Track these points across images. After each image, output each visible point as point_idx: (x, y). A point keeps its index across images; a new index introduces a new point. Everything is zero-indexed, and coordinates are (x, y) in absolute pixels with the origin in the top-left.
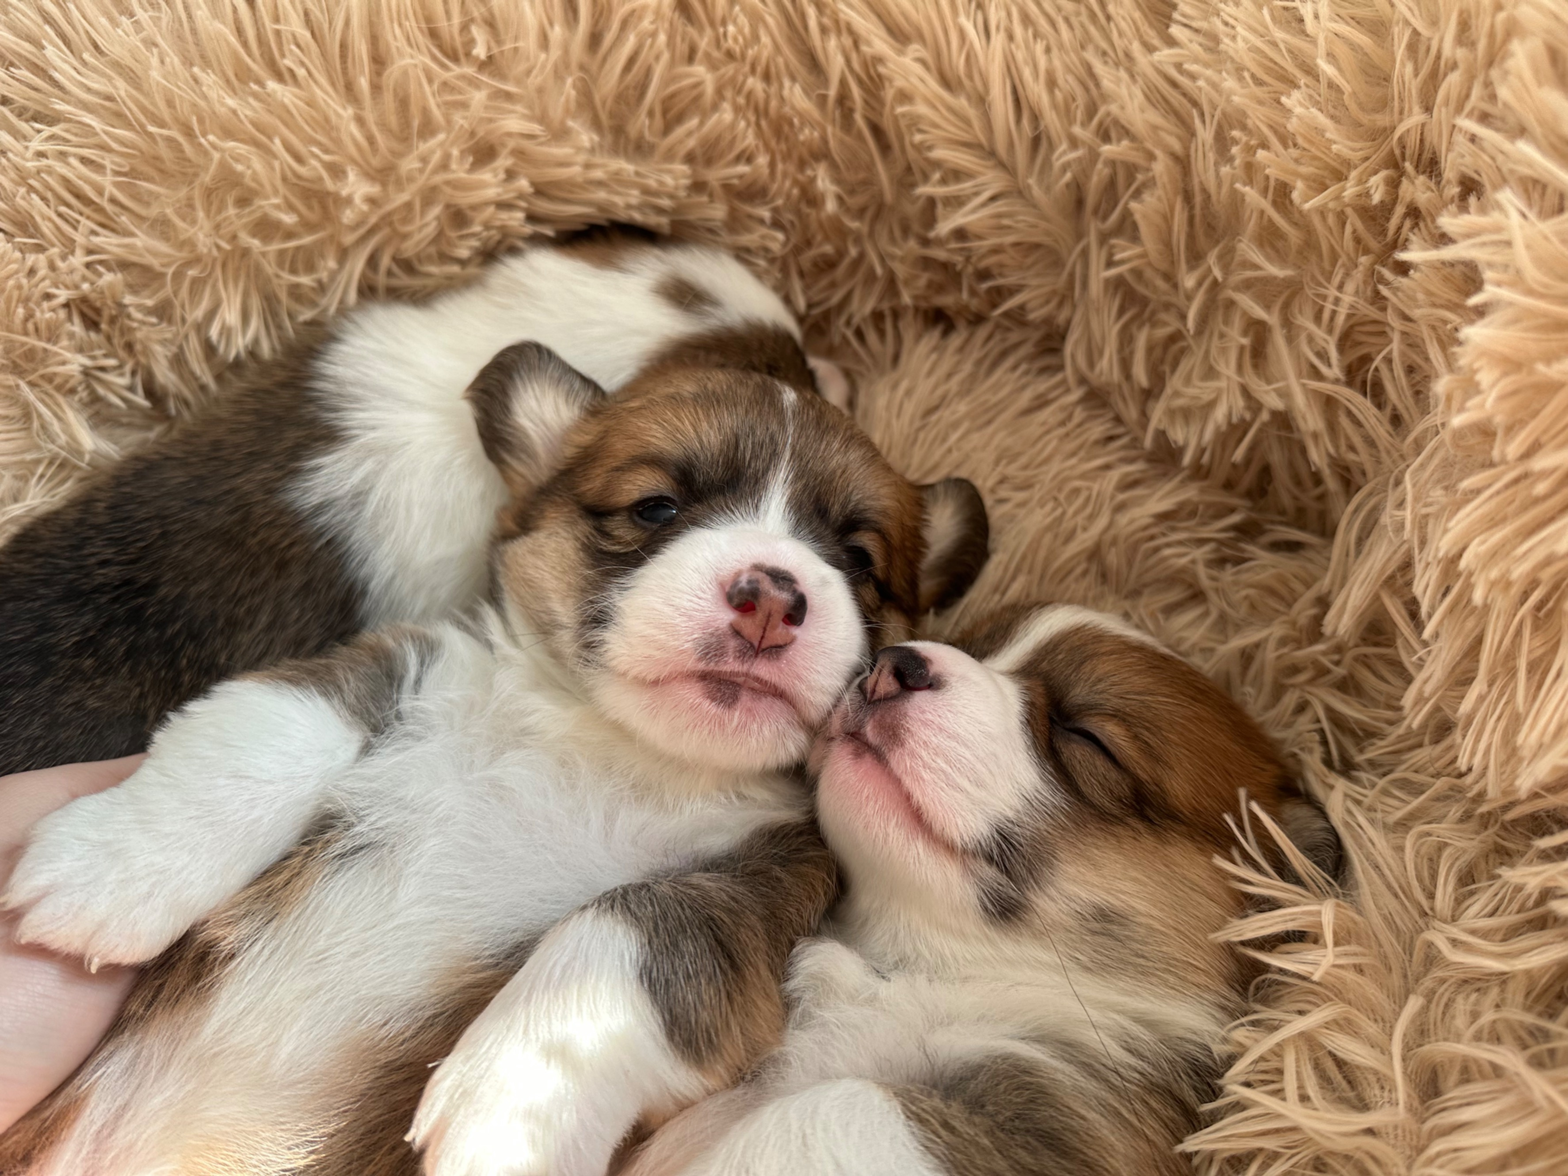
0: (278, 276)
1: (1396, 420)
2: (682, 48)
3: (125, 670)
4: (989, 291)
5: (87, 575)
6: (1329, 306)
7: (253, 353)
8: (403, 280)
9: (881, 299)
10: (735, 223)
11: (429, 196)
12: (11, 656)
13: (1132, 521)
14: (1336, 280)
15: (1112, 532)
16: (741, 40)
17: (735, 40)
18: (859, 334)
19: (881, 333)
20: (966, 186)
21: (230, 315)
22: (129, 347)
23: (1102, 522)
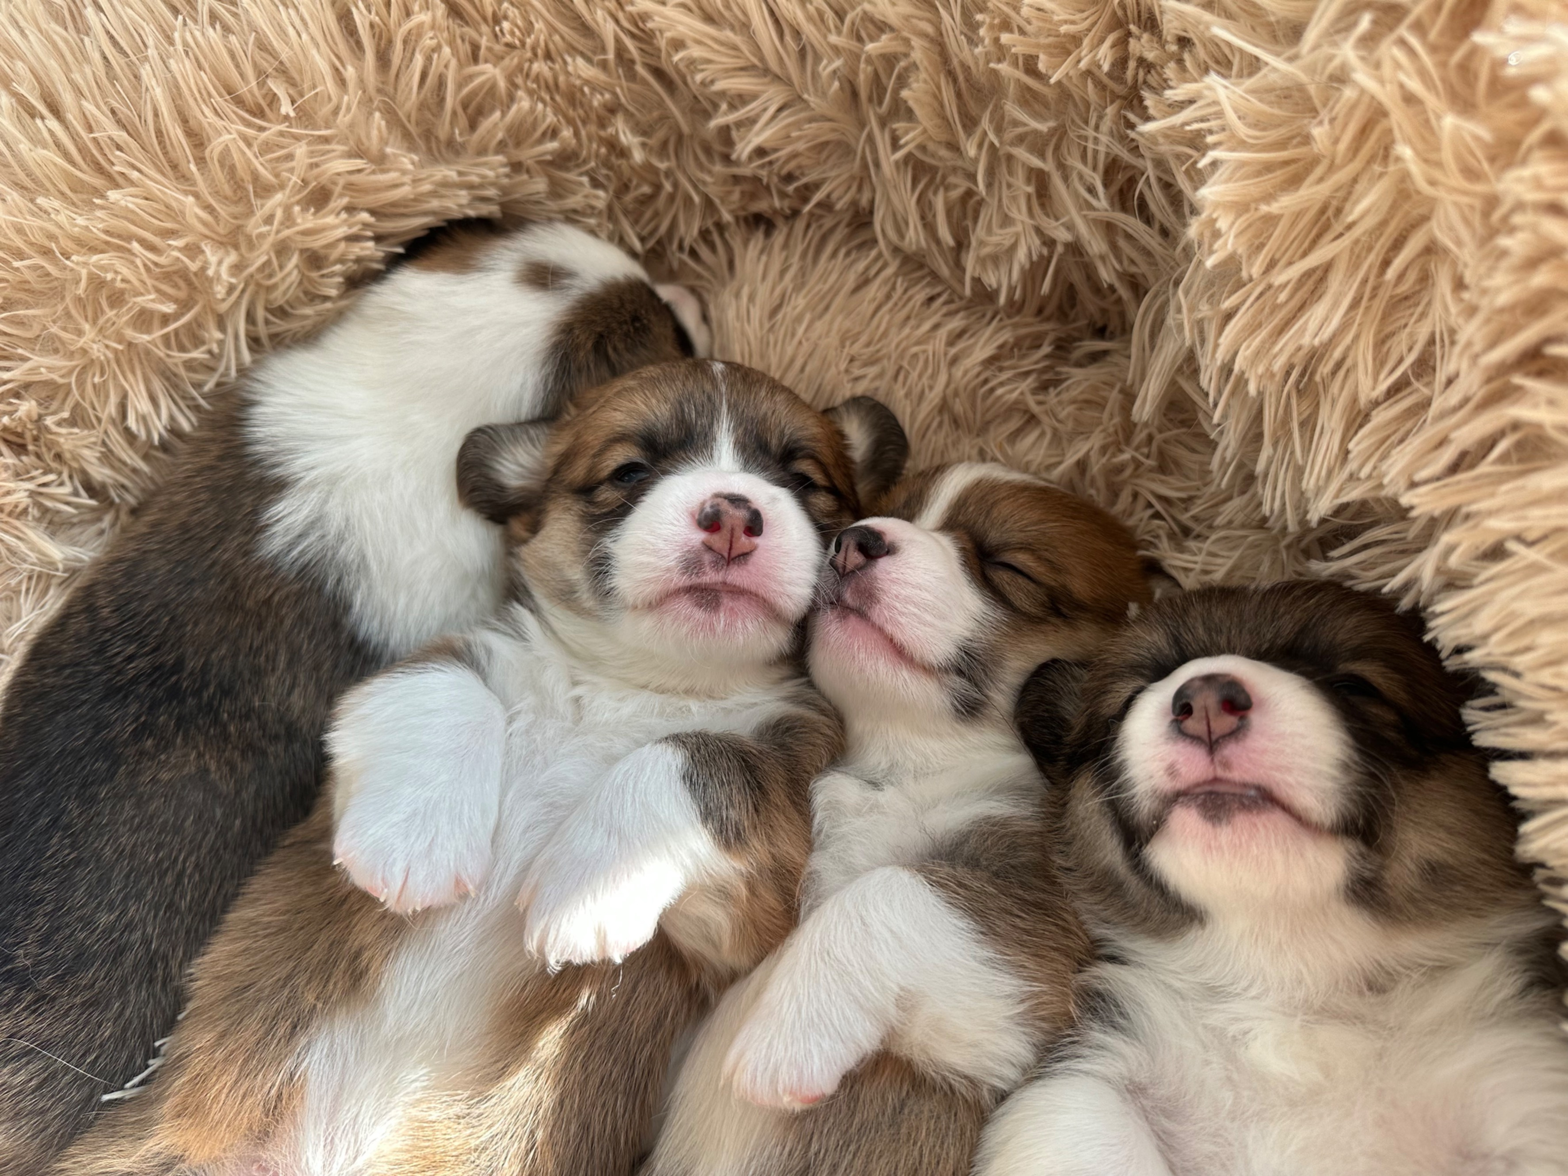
0: (168, 356)
1: (1165, 232)
2: (465, 49)
3: (179, 740)
4: (797, 190)
5: (119, 673)
6: (1090, 146)
7: (174, 431)
8: (281, 326)
9: (704, 218)
10: (557, 190)
11: (282, 250)
12: (81, 759)
13: (966, 373)
14: (1093, 122)
15: (952, 386)
16: (517, 32)
17: (512, 34)
18: (693, 253)
19: (713, 248)
20: (753, 107)
21: (140, 403)
22: (58, 457)
23: (943, 379)
